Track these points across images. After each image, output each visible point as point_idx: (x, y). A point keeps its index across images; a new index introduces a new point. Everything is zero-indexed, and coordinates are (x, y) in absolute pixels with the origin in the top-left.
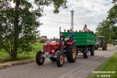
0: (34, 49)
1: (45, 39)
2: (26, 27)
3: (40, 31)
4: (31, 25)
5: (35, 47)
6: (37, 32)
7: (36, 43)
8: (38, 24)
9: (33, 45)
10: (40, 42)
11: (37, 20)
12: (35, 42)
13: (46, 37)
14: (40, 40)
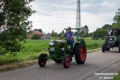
0: (23, 48)
1: (39, 33)
2: (11, 16)
3: (31, 22)
4: (18, 13)
5: (24, 45)
6: (27, 24)
7: (27, 40)
8: (28, 12)
9: (22, 43)
10: (33, 39)
11: (27, 6)
12: (25, 38)
13: (40, 30)
14: (32, 35)
